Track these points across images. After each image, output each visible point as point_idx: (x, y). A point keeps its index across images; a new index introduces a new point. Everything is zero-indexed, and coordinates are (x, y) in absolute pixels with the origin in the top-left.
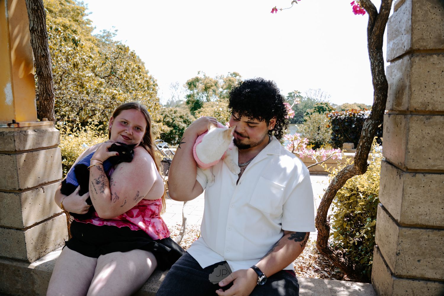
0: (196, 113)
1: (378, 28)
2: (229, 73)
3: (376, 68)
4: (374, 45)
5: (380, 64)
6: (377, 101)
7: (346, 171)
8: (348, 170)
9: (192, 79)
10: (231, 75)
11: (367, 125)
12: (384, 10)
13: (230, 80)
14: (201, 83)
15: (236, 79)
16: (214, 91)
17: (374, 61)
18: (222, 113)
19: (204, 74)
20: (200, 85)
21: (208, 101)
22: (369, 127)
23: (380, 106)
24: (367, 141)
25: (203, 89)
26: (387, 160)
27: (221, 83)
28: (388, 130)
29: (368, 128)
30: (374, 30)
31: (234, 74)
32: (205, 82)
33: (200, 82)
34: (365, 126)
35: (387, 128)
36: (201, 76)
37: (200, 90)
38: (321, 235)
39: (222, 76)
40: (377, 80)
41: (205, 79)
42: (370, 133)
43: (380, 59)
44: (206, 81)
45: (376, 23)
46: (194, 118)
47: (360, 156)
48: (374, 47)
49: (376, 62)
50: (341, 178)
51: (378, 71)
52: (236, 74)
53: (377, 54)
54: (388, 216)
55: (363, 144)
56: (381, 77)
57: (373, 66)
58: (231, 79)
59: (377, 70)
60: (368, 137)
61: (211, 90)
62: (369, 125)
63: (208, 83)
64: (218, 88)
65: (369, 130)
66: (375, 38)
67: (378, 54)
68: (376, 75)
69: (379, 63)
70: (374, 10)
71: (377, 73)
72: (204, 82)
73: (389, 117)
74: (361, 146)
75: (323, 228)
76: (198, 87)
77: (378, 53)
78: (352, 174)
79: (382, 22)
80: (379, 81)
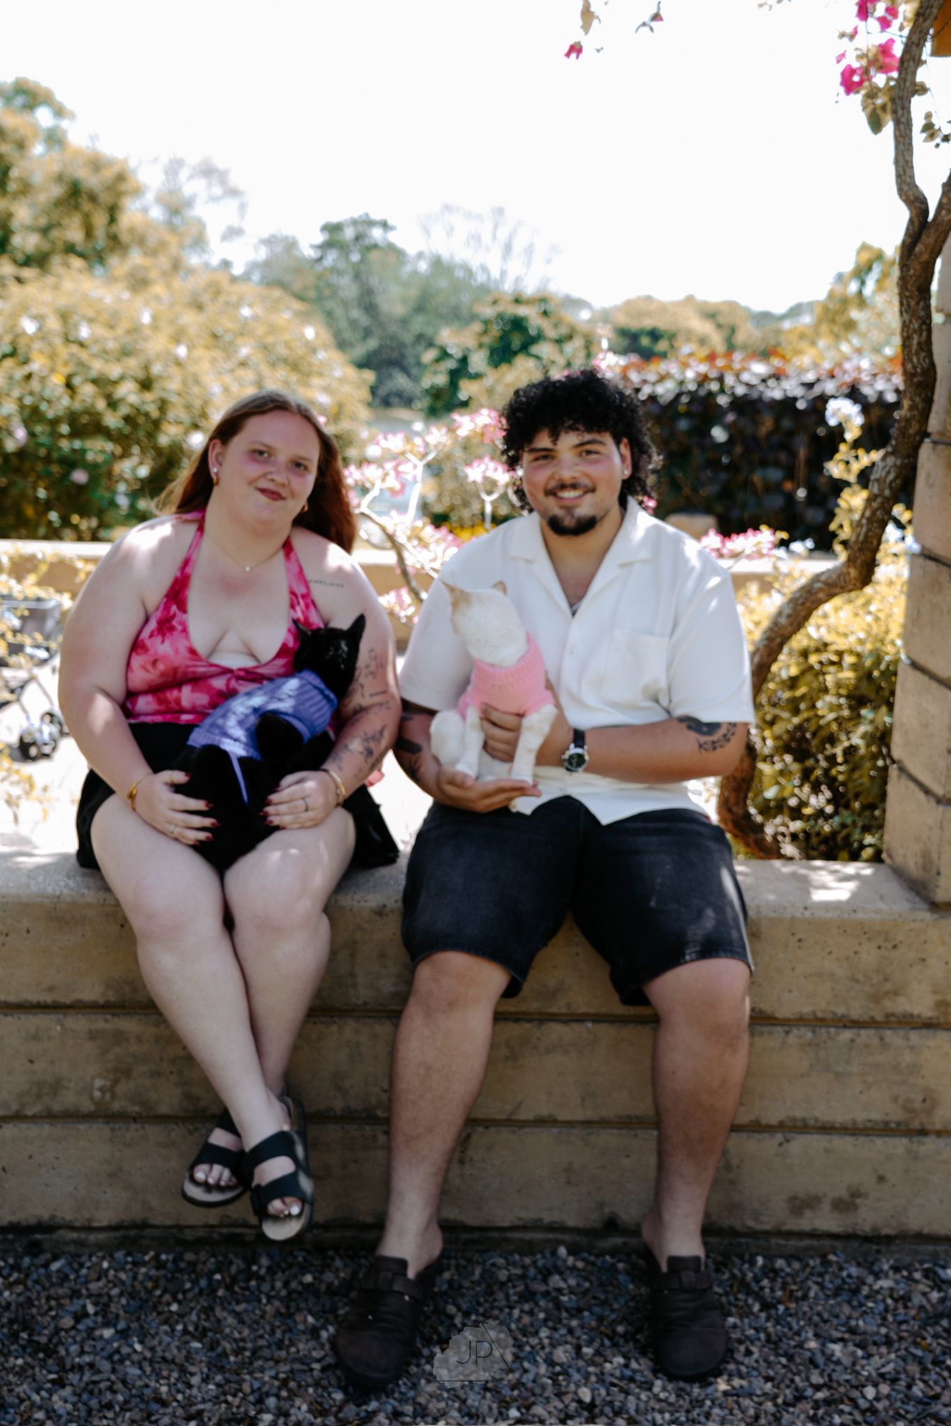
1: (926, 248)
3: (915, 336)
4: (915, 282)
5: (924, 327)
6: (909, 413)
7: (818, 585)
8: (823, 582)
11: (884, 470)
12: (944, 212)
17: (911, 321)
22: (888, 473)
23: (916, 425)
24: (882, 507)
26: (925, 552)
28: (931, 481)
29: (887, 476)
30: (917, 249)
31: (22, 89)
34: (880, 471)
35: (928, 475)
40: (913, 363)
42: (891, 487)
43: (923, 316)
45: (924, 237)
47: (862, 543)
48: (912, 286)
49: (914, 322)
50: (803, 604)
51: (919, 343)
52: (32, 96)
53: (918, 303)
54: (925, 679)
55: (874, 513)
56: (924, 357)
57: (906, 331)
59: (915, 342)
60: (886, 498)
62: (888, 468)
65: (888, 481)
66: (918, 267)
67: (922, 304)
68: (912, 351)
69: (920, 326)
70: (923, 206)
71: (913, 347)
73: (934, 449)
74: (868, 519)
77: (920, 300)
78: (833, 591)
79: (938, 237)
80: (917, 367)
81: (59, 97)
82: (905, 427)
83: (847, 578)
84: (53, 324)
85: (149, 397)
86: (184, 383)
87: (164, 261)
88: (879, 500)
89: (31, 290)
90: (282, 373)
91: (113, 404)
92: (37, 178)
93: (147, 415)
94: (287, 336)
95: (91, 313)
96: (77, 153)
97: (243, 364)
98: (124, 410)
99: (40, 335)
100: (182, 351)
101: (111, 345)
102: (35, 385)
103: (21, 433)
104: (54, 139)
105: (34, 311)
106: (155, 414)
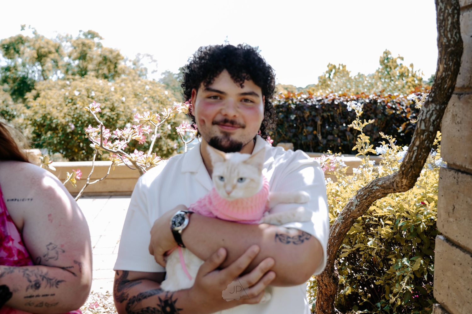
0: (28, 100)
2: (80, 31)
3: (450, 18)
5: (456, 11)
6: (444, 74)
7: (375, 188)
8: (380, 186)
9: (11, 38)
10: (85, 35)
11: (427, 113)
13: (84, 44)
14: (29, 47)
15: (94, 43)
16: (56, 62)
17: (446, 8)
18: (79, 99)
19: (33, 30)
20: (28, 50)
21: (45, 79)
22: (431, 115)
23: (449, 82)
24: (428, 138)
25: (34, 57)
26: (454, 167)
27: (67, 48)
29: (430, 117)
31: (90, 33)
32: (37, 46)
33: (26, 44)
34: (424, 114)
35: (455, 116)
36: (27, 34)
37: (28, 59)
38: (326, 294)
39: (67, 35)
40: (447, 38)
41: (37, 40)
42: (434, 126)
43: (455, 3)
44: (39, 44)
46: (25, 108)
47: (414, 162)
49: (448, 8)
50: (366, 199)
51: (452, 23)
52: (93, 35)
55: (422, 143)
56: (456, 33)
57: (443, 16)
58: (87, 41)
59: (449, 22)
60: (431, 132)
61: (48, 60)
62: (431, 112)
63: (43, 48)
64: (61, 56)
65: (432, 120)
68: (448, 29)
69: (453, 11)
71: (449, 26)
72: (34, 45)
73: (459, 98)
74: (418, 147)
75: (329, 282)
76: (23, 54)
80: (450, 40)
81: (100, 35)
82: (441, 83)
83: (400, 185)
84: (84, 92)
85: (114, 113)
86: (124, 109)
87: (131, 78)
88: (426, 134)
89: (77, 83)
90: (157, 105)
92: (95, 57)
93: (113, 119)
94: (159, 94)
95: (95, 89)
96: (106, 49)
97: (145, 102)
98: (106, 117)
99: (79, 96)
100: (124, 99)
101: (101, 98)
102: (78, 111)
103: (73, 127)
104: (99, 45)
105: (78, 89)
106: (115, 118)
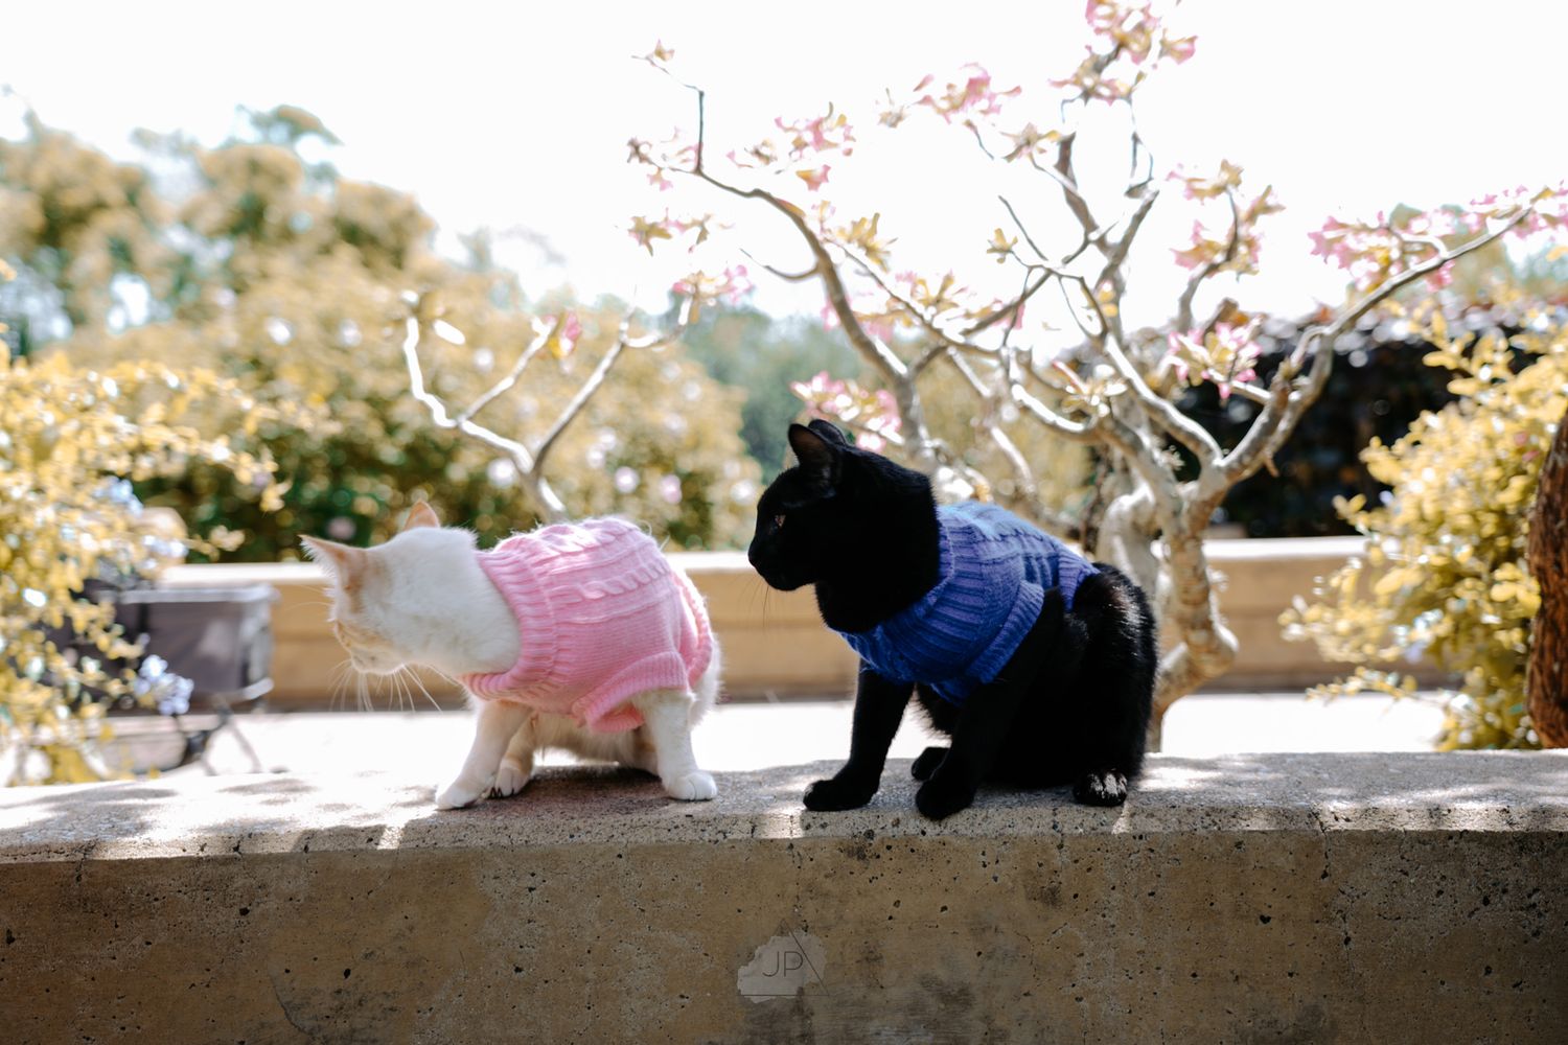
2: (238, 108)
10: (263, 122)
13: (255, 167)
15: (299, 159)
16: (122, 248)
19: (26, 108)
21: (80, 325)
25: (27, 228)
31: (284, 115)
32: (41, 176)
41: (41, 154)
44: (53, 169)
52: (295, 123)
61: (92, 238)
63: (67, 184)
64: (149, 222)
72: (27, 172)
91: (391, 429)
92: (303, 222)
96: (354, 186)
104: (324, 173)
